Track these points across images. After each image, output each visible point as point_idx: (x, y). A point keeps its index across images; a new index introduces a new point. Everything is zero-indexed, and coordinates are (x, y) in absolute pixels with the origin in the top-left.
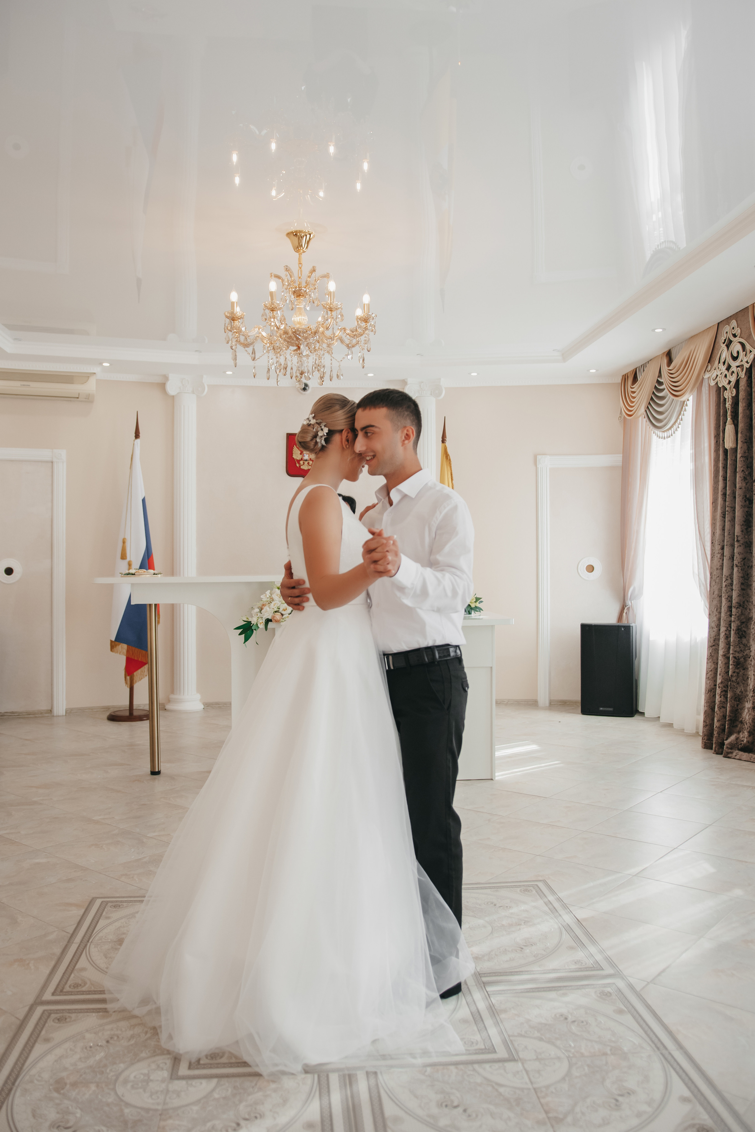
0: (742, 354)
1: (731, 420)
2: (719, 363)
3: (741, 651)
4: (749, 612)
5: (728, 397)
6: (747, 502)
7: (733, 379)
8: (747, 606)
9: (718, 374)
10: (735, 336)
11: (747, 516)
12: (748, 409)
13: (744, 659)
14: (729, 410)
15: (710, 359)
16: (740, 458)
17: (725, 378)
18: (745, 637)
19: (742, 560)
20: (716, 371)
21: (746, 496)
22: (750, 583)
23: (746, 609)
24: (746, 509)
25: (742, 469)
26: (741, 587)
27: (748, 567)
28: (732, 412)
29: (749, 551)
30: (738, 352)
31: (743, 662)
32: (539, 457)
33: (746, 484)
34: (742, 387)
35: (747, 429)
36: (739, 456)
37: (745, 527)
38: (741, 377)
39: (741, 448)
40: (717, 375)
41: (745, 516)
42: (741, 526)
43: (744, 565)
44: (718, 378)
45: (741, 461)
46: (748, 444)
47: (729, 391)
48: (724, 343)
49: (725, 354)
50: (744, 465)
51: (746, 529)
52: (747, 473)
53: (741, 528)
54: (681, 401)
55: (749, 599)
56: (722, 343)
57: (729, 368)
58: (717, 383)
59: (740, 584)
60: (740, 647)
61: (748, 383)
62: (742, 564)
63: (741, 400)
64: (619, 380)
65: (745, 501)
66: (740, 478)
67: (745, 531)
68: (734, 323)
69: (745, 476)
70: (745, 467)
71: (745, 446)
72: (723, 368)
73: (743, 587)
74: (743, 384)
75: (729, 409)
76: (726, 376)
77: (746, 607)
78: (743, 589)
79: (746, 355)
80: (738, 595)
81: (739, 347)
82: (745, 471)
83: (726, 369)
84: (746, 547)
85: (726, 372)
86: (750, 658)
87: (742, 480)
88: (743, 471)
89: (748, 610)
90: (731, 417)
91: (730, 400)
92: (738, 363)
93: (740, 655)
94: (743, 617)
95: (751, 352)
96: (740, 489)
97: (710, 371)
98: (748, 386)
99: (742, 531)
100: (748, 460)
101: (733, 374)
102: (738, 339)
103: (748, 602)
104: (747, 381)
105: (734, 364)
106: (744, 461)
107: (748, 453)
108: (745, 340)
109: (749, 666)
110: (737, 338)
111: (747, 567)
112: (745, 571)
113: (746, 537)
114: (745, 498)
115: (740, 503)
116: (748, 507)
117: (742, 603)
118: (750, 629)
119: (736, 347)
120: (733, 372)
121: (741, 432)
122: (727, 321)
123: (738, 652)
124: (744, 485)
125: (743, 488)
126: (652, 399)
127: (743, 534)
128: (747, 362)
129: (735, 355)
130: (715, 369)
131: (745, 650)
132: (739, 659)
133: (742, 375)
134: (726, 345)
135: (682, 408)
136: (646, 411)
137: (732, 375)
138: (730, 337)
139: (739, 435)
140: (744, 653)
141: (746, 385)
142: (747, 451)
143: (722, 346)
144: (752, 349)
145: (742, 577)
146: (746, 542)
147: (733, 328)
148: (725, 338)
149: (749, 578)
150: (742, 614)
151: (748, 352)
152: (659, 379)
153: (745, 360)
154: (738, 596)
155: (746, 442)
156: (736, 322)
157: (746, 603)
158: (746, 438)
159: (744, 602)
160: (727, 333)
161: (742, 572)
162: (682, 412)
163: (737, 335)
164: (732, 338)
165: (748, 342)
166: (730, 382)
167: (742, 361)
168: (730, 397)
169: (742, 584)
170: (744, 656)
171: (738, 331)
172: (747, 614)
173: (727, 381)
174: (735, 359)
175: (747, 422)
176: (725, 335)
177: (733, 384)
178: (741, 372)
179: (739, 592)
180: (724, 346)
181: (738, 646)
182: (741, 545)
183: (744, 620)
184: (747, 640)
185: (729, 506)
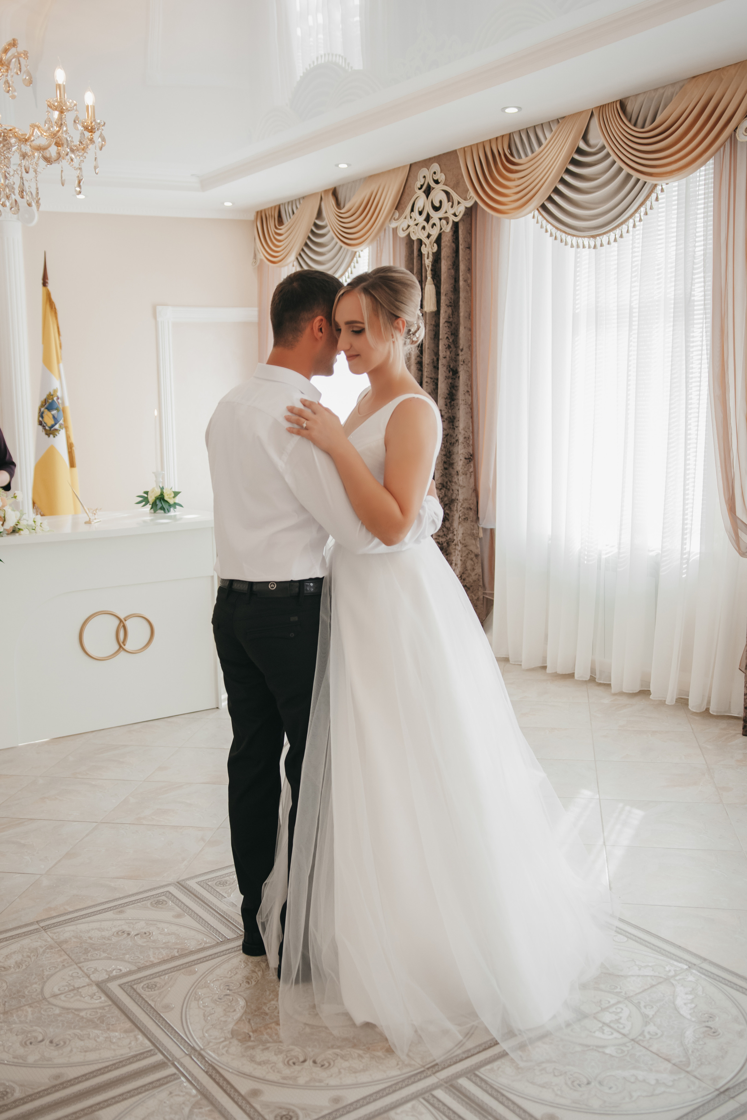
0: (446, 205)
1: (432, 280)
2: (412, 210)
3: (444, 535)
4: (452, 492)
5: (427, 253)
6: (451, 373)
7: (435, 233)
8: (450, 487)
9: (410, 224)
10: (437, 182)
11: (450, 388)
12: (453, 268)
13: (448, 543)
14: (428, 268)
15: (399, 206)
16: (444, 323)
17: (423, 230)
18: (448, 520)
19: (445, 436)
20: (406, 220)
21: (450, 366)
22: (452, 462)
23: (449, 490)
24: (450, 381)
25: (446, 336)
26: (443, 466)
27: (451, 444)
28: (432, 270)
29: (452, 427)
30: (441, 202)
31: (447, 546)
32: (159, 308)
33: (450, 353)
34: (446, 243)
35: (451, 291)
36: (442, 321)
37: (449, 401)
38: (445, 231)
39: (446, 312)
40: (409, 226)
41: (449, 389)
42: (445, 399)
43: (447, 441)
44: (411, 229)
45: (446, 327)
46: (452, 307)
47: (429, 246)
48: (420, 189)
49: (422, 201)
50: (448, 331)
51: (450, 403)
52: (451, 340)
53: (446, 402)
54: (352, 251)
55: (452, 479)
56: (418, 189)
57: (428, 219)
58: (409, 234)
59: (443, 462)
60: (443, 531)
61: (454, 239)
62: (445, 440)
63: (445, 258)
64: (252, 216)
65: (449, 372)
66: (444, 346)
67: (448, 404)
68: (435, 167)
69: (450, 344)
70: (450, 333)
71: (450, 311)
72: (421, 219)
73: (446, 466)
74: (447, 240)
75: (428, 266)
76: (424, 228)
77: (448, 487)
78: (446, 469)
79: (452, 207)
80: (441, 474)
81: (444, 197)
82: (450, 338)
83: (425, 220)
84: (449, 422)
85: (425, 223)
86: (453, 542)
87: (446, 348)
88: (447, 338)
89: (451, 491)
90: (431, 276)
91: (431, 256)
92: (441, 214)
93: (443, 540)
94: (446, 499)
95: (459, 203)
96: (445, 358)
97: (398, 219)
98: (453, 242)
99: (446, 405)
100: (452, 326)
101: (434, 226)
102: (441, 186)
103: (450, 482)
104: (453, 236)
105: (435, 216)
106: (448, 327)
107: (453, 318)
108: (451, 188)
109: (452, 551)
110: (439, 185)
111: (449, 444)
112: (448, 449)
113: (450, 411)
114: (449, 369)
115: (444, 374)
116: (452, 379)
117: (445, 484)
118: (453, 511)
119: (438, 195)
120: (434, 224)
121: (445, 295)
122: (427, 163)
123: (442, 537)
124: (448, 353)
125: (448, 357)
126: (306, 245)
127: (446, 408)
128: (455, 215)
129: (437, 204)
130: (405, 218)
131: (448, 534)
132: (442, 544)
133: (448, 229)
134: (424, 192)
135: (352, 259)
136: (297, 259)
137: (432, 227)
138: (431, 183)
139: (443, 298)
140: (447, 537)
141: (451, 241)
142: (451, 316)
143: (417, 191)
144: (461, 200)
145: (444, 455)
146: (449, 417)
147: (435, 173)
148: (422, 183)
149: (451, 455)
150: (445, 495)
151: (456, 203)
152: (318, 222)
153: (451, 211)
154: (441, 476)
155: (451, 306)
156: (438, 166)
157: (449, 483)
158: (451, 301)
159: (447, 483)
160: (424, 177)
161: (444, 450)
162: (352, 264)
163: (439, 181)
164: (433, 184)
165: (454, 191)
166: (429, 236)
167: (446, 212)
168: (431, 253)
169: (445, 462)
170: (447, 540)
171: (441, 177)
172: (449, 495)
173: (426, 235)
174: (436, 209)
175: (452, 283)
176: (422, 180)
177: (434, 237)
178: (445, 226)
179: (442, 471)
180: (421, 193)
181: (442, 530)
182: (445, 420)
183: (447, 502)
184: (450, 523)
185: (429, 376)
